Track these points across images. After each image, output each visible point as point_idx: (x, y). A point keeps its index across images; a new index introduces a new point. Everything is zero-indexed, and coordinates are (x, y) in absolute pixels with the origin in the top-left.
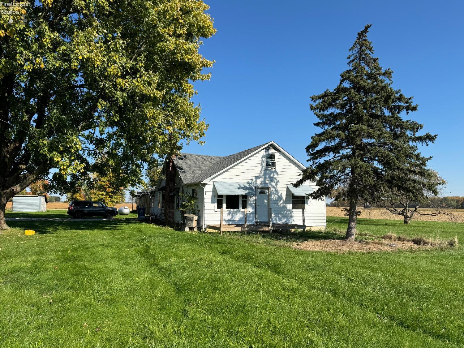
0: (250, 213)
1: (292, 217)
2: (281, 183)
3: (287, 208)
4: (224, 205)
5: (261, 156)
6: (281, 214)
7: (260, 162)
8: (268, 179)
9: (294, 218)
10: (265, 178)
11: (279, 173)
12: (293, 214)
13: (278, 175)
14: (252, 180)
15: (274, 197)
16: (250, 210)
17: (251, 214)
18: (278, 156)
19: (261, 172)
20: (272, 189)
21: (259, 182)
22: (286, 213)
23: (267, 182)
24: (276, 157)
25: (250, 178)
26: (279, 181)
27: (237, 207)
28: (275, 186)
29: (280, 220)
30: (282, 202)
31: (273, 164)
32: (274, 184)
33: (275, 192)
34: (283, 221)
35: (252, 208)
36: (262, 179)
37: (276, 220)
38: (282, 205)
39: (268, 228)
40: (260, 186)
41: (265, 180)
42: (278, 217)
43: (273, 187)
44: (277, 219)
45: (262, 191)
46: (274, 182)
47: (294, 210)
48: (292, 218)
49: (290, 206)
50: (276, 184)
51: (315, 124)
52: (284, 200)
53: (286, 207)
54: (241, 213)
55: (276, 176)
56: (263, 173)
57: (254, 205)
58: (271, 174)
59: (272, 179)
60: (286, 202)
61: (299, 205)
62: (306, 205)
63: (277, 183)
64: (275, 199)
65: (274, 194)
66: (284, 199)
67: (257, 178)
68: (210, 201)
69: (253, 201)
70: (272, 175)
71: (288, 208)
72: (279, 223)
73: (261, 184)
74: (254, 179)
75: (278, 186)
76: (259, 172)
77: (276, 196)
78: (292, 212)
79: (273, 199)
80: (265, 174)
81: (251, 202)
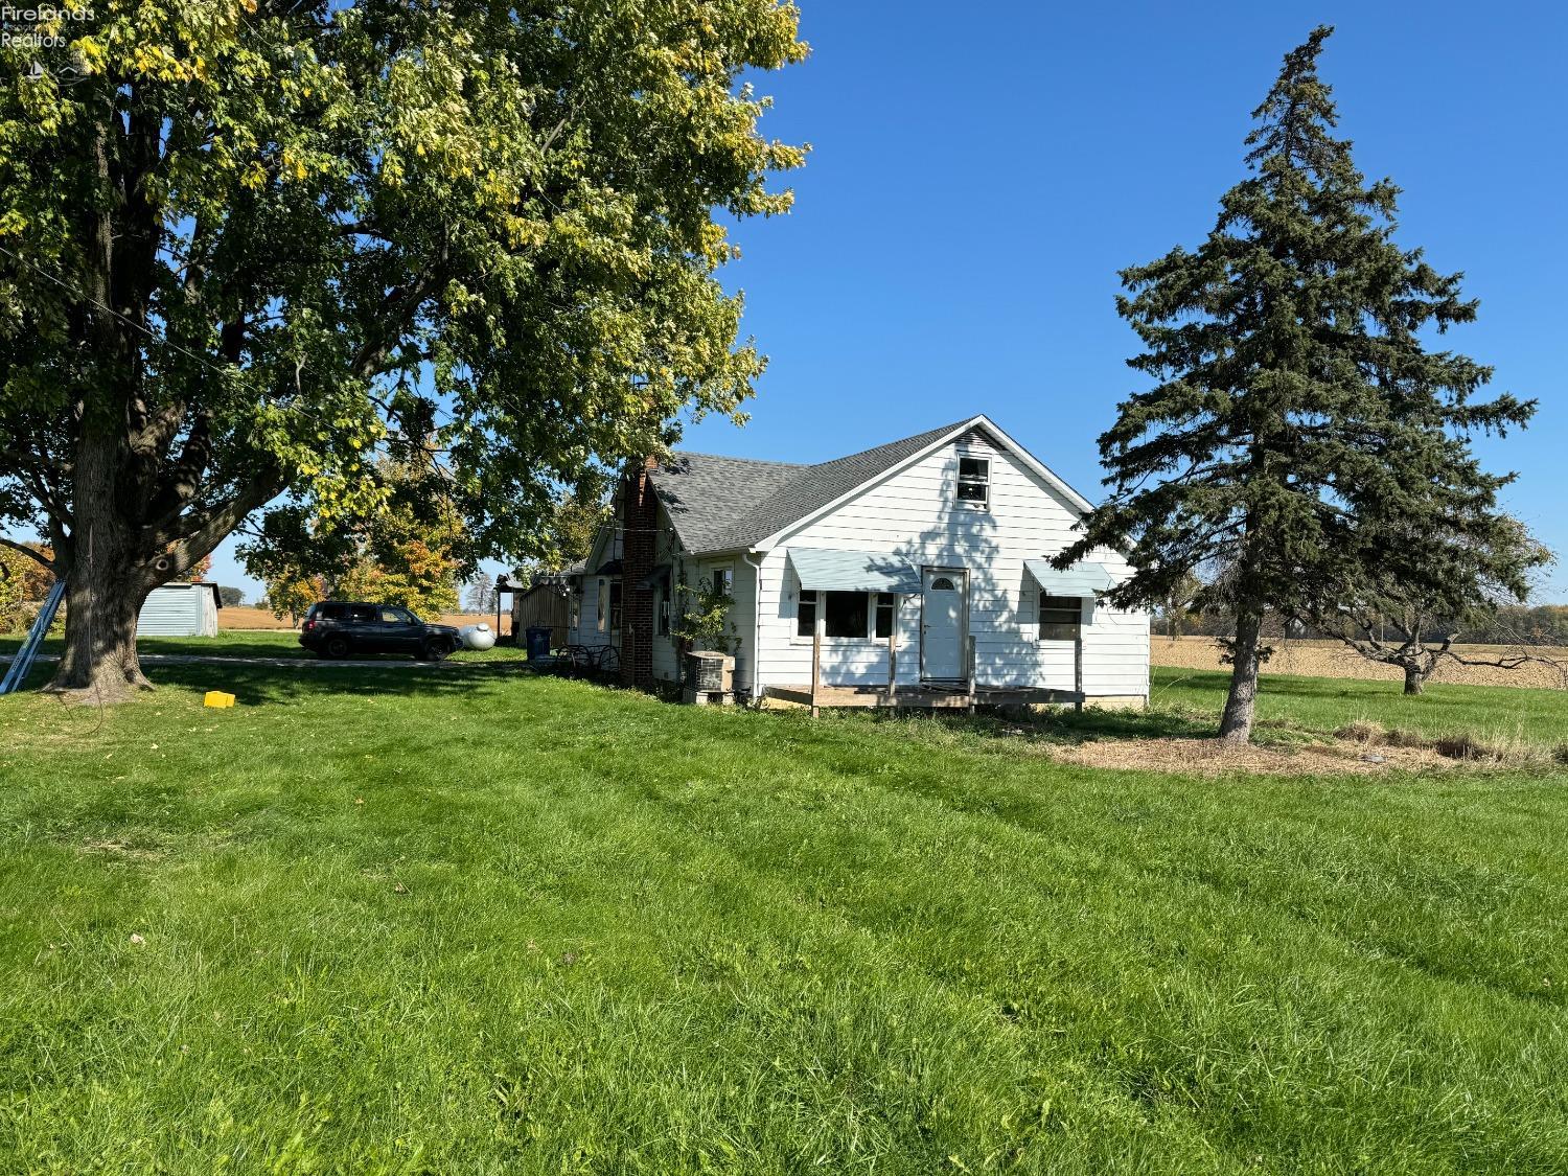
0: (900, 649)
1: (1036, 664)
2: (1003, 553)
3: (1021, 638)
4: (821, 625)
5: (941, 464)
6: (1001, 655)
7: (938, 485)
8: (962, 542)
9: (1043, 670)
10: (953, 538)
11: (999, 521)
12: (1040, 658)
13: (994, 527)
14: (909, 543)
15: (981, 601)
16: (901, 640)
17: (905, 652)
18: (998, 466)
19: (940, 518)
20: (974, 574)
21: (932, 550)
22: (1019, 653)
23: (959, 549)
24: (992, 467)
25: (905, 537)
26: (996, 549)
27: (861, 632)
28: (986, 566)
29: (997, 674)
30: (1005, 615)
31: (979, 493)
32: (979, 558)
33: (983, 585)
34: (1008, 678)
35: (907, 635)
36: (943, 541)
37: (984, 674)
38: (1005, 628)
39: (962, 699)
40: (936, 564)
41: (951, 545)
42: (993, 664)
43: (979, 567)
44: (989, 671)
45: (944, 579)
46: (983, 552)
47: (1044, 643)
48: (1038, 670)
49: (1030, 631)
50: (989, 559)
51: (1131, 363)
52: (1011, 611)
53: (1017, 633)
54: (871, 649)
55: (988, 532)
56: (946, 520)
57: (913, 624)
58: (972, 525)
59: (974, 542)
60: (1020, 617)
61: (1062, 629)
62: (1084, 628)
63: (990, 553)
64: (984, 606)
65: (980, 589)
66: (1014, 606)
67: (927, 536)
68: (776, 609)
69: (913, 612)
70: (975, 530)
71: (1025, 638)
72: (995, 683)
73: (940, 556)
74: (917, 540)
75: (995, 564)
76: (933, 517)
77: (987, 596)
78: (1039, 648)
79: (977, 606)
80: (952, 525)
81: (904, 614)
